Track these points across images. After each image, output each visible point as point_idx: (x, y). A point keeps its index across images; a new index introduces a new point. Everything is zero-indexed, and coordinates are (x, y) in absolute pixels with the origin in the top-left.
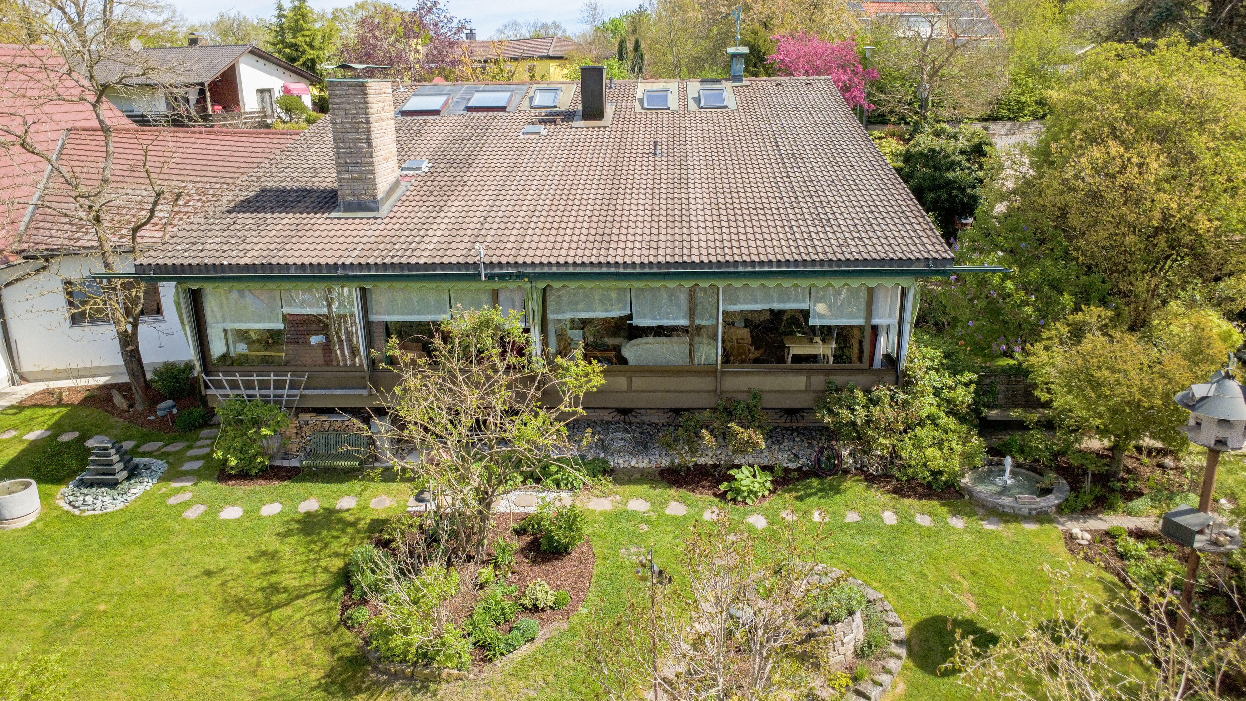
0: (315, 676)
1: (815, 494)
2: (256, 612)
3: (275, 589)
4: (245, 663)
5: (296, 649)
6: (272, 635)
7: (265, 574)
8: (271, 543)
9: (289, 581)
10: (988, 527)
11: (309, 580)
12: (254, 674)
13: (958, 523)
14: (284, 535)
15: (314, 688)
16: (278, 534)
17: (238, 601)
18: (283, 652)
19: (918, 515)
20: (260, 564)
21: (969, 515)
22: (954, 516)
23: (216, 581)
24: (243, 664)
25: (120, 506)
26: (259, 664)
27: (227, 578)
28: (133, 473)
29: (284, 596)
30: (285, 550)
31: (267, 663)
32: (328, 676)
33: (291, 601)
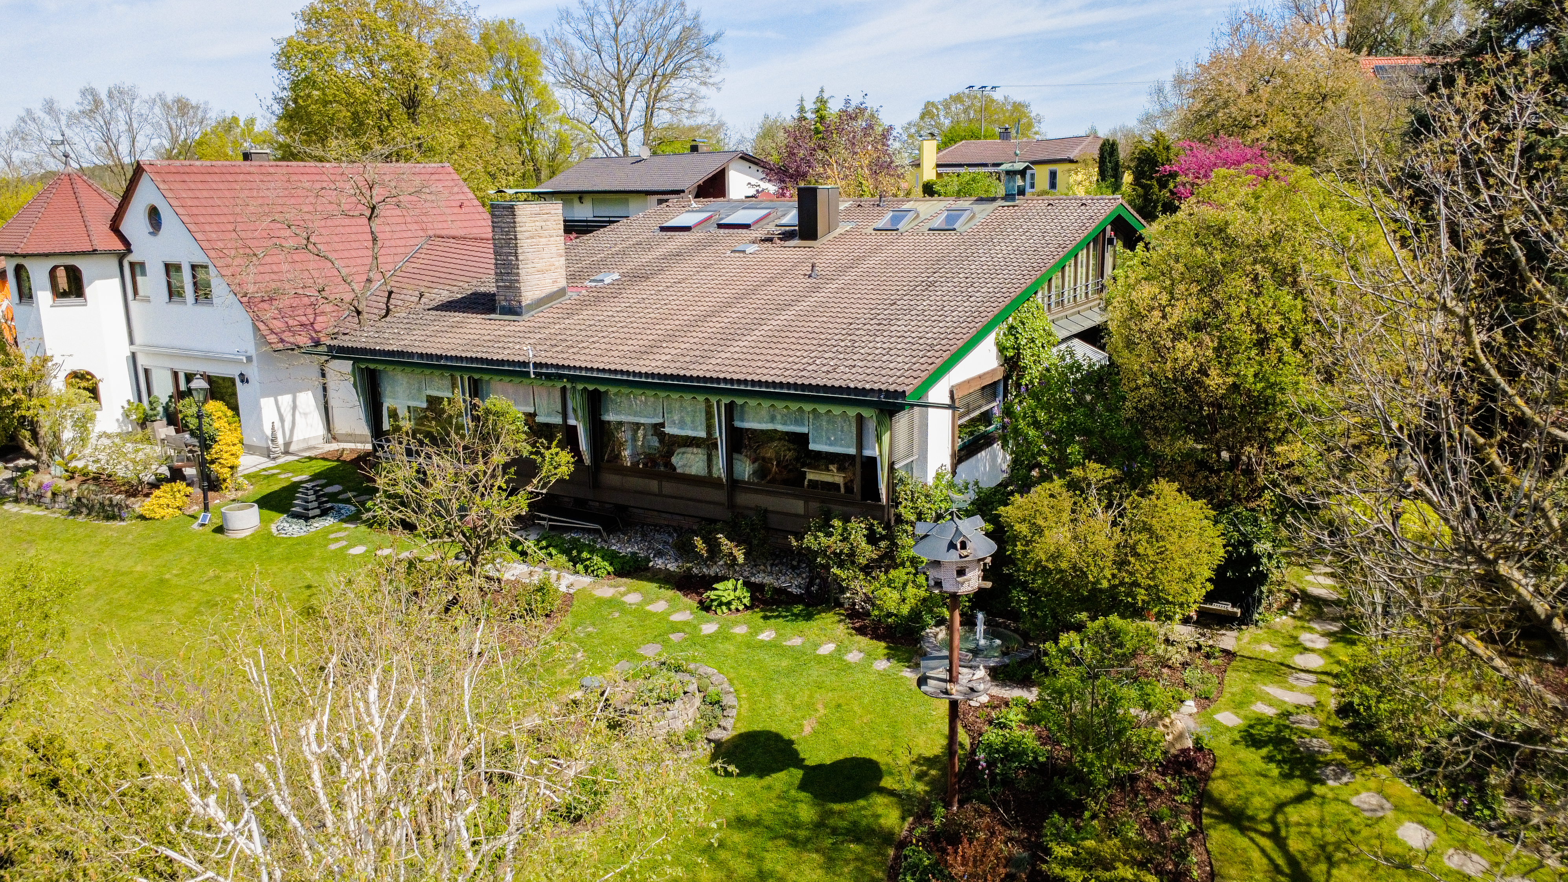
10: (907, 674)
13: (882, 665)
19: (855, 652)
21: (900, 660)
22: (888, 658)
25: (303, 534)
28: (324, 513)
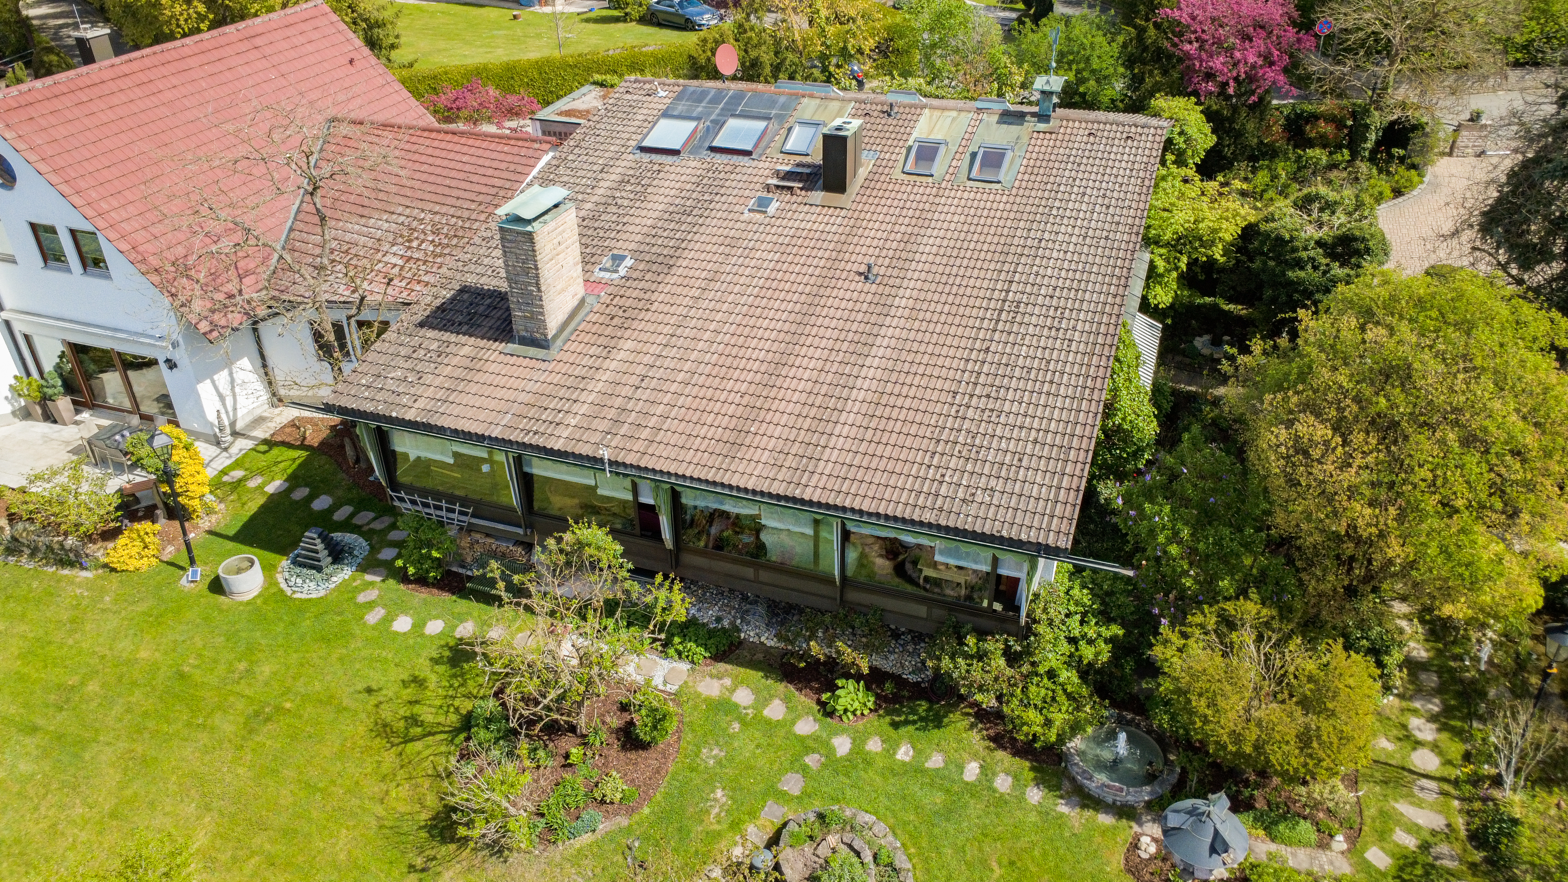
0: (425, 816)
1: (914, 722)
2: (396, 741)
3: (414, 721)
4: (377, 789)
5: (417, 786)
6: (402, 767)
7: (410, 703)
8: (424, 668)
9: (428, 715)
10: (1063, 808)
11: (441, 719)
12: (382, 801)
13: (1035, 795)
14: (436, 661)
15: (421, 828)
16: (431, 659)
17: (385, 726)
18: (407, 786)
19: (1002, 775)
20: (409, 690)
21: (1051, 788)
22: (1037, 785)
23: (373, 701)
24: (376, 789)
25: (322, 593)
26: (387, 792)
27: (382, 699)
28: (336, 560)
29: (419, 730)
30: (433, 679)
31: (393, 794)
32: (433, 819)
33: (425, 736)
